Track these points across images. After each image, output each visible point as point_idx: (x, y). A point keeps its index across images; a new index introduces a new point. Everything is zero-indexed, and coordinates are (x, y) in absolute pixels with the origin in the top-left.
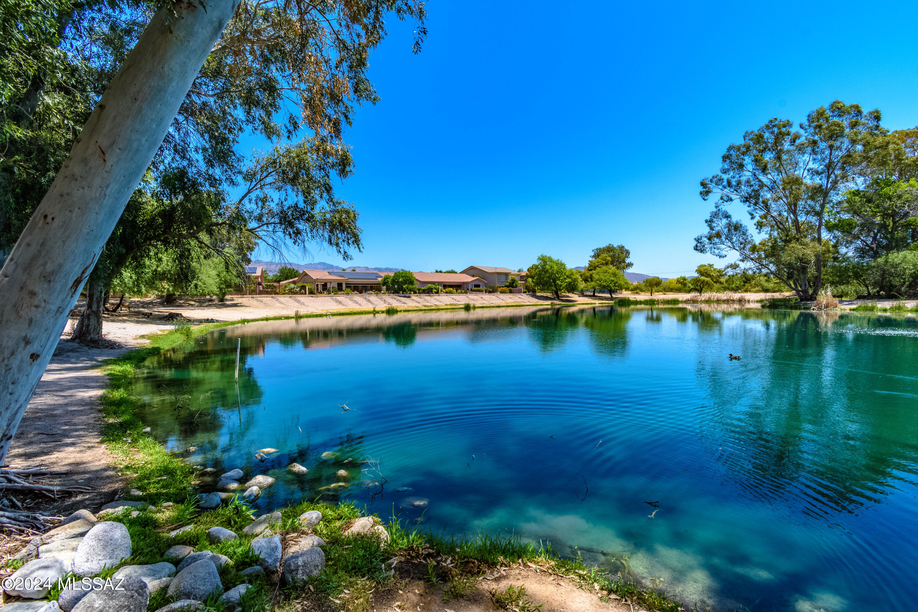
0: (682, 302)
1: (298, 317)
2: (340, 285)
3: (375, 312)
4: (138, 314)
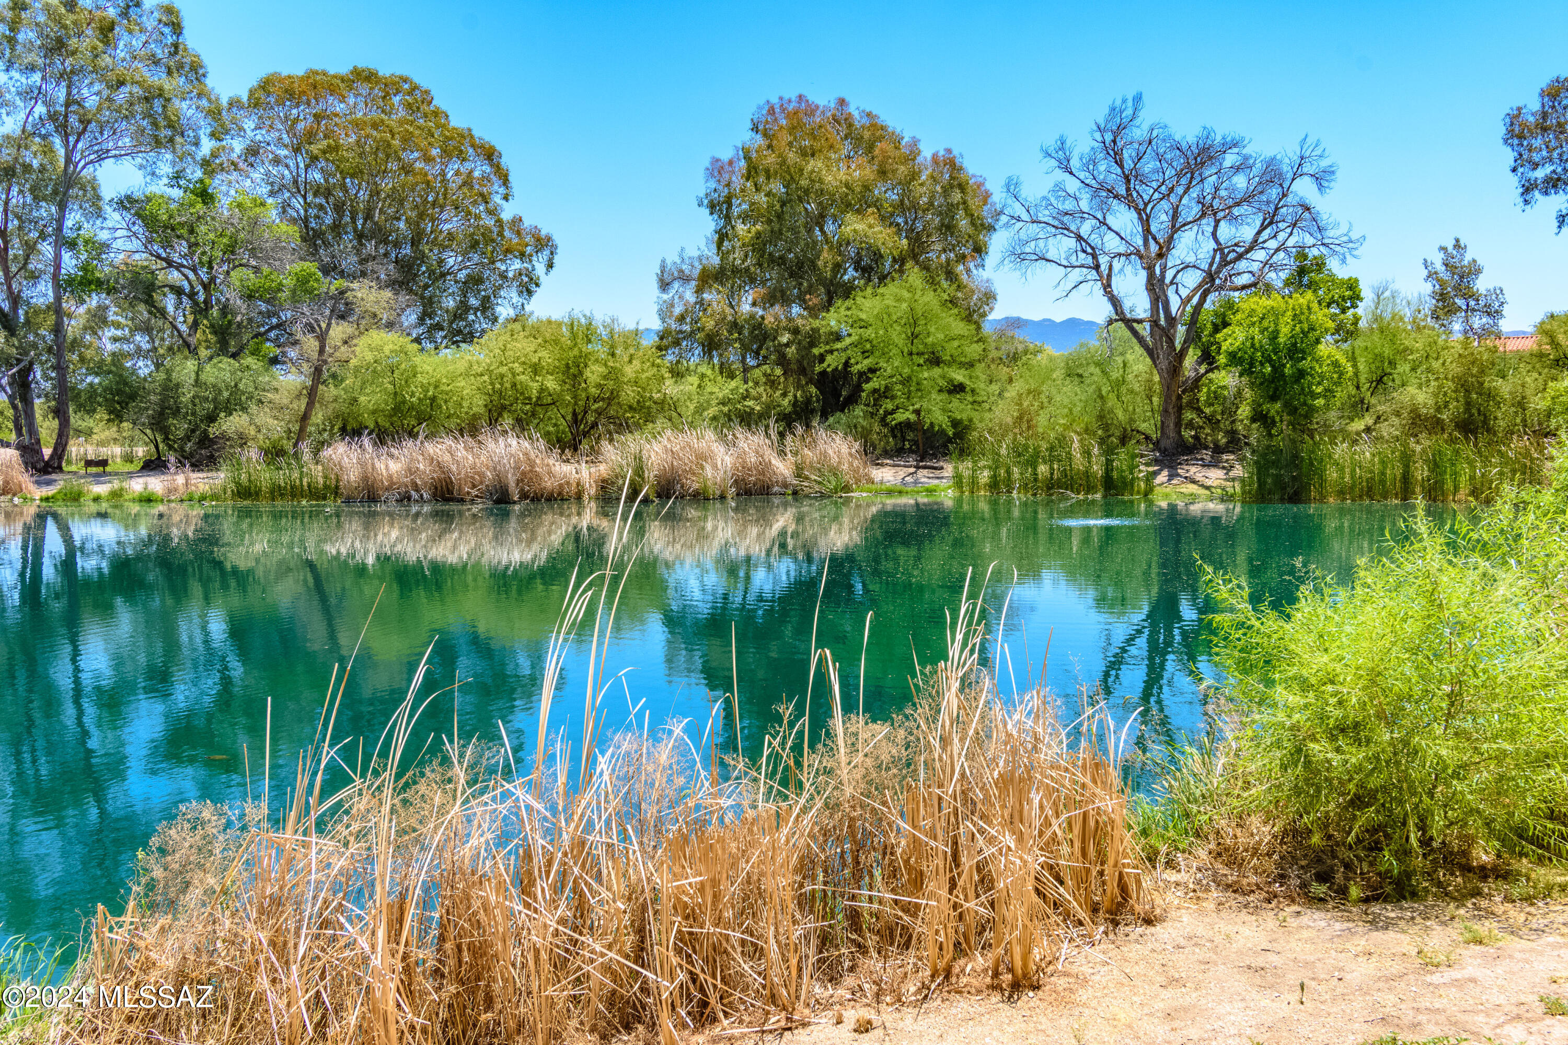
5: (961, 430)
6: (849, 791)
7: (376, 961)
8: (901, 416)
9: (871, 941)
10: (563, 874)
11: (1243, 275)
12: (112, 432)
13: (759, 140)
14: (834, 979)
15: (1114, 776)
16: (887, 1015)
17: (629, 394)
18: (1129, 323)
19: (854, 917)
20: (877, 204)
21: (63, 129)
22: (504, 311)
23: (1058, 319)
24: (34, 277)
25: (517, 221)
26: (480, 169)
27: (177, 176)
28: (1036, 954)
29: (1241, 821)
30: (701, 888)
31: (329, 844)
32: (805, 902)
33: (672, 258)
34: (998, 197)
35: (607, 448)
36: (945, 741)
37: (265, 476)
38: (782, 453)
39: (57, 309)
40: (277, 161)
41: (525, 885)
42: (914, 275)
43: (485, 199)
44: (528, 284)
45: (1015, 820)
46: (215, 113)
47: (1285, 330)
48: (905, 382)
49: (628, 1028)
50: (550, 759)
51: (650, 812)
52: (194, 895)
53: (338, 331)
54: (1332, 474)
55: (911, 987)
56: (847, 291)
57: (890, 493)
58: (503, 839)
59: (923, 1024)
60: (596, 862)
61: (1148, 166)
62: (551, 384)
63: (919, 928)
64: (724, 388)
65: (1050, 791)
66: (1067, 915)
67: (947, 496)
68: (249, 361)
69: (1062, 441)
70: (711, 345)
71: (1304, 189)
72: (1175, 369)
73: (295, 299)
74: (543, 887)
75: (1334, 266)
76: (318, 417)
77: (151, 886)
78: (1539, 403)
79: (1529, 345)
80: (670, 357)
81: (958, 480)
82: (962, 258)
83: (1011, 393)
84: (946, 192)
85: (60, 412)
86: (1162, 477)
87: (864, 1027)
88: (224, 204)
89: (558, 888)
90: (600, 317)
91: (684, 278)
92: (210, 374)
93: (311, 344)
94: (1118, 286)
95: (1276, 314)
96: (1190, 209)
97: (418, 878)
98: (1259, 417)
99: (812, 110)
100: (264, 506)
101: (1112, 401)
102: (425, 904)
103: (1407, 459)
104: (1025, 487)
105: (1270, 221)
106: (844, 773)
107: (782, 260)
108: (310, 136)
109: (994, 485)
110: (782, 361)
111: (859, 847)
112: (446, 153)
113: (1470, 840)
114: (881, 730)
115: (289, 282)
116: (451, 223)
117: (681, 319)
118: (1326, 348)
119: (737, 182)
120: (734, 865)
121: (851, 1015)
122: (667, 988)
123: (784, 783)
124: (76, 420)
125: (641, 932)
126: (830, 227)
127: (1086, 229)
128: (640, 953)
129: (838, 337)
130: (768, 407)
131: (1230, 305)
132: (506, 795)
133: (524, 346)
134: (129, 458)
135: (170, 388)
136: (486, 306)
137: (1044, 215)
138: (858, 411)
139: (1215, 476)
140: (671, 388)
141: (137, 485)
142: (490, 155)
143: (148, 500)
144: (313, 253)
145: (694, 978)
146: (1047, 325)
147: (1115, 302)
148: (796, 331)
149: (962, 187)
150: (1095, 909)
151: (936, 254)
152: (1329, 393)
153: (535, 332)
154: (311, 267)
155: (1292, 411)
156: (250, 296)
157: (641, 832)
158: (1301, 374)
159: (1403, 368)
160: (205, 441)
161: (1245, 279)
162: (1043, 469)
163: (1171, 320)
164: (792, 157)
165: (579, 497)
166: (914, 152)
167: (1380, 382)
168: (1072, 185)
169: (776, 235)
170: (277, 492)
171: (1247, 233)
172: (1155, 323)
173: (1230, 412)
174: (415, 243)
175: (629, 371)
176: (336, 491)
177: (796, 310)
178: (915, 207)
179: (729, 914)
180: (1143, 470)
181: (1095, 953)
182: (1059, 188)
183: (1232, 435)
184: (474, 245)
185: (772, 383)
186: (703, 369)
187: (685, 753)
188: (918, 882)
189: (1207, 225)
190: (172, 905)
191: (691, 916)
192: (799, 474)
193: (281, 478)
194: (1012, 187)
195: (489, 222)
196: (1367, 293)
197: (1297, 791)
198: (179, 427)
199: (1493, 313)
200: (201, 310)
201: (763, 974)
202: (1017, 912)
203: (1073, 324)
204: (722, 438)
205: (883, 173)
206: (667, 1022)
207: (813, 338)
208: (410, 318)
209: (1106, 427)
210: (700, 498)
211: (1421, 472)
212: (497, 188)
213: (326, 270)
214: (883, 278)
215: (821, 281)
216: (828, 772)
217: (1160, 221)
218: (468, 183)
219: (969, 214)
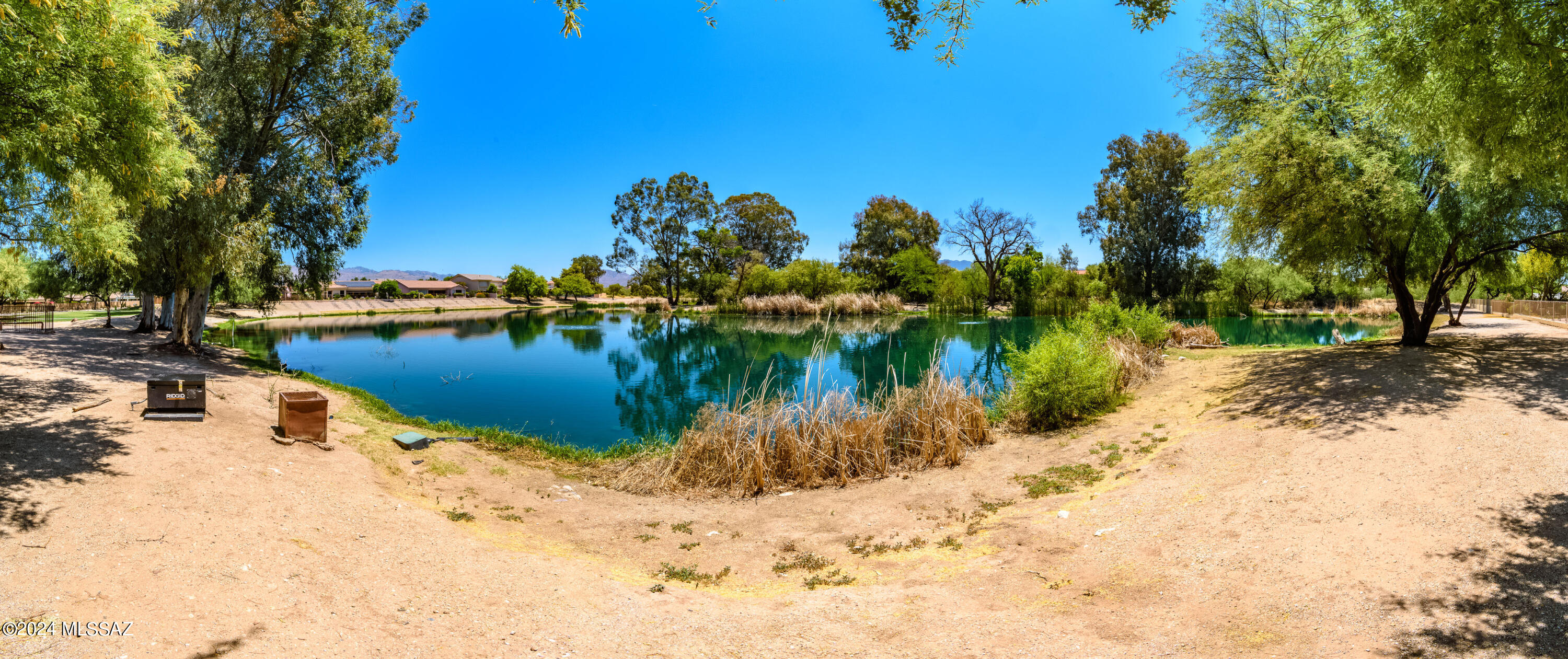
0: (627, 306)
1: (301, 317)
2: (342, 292)
3: (358, 314)
4: (219, 312)
5: (931, 294)
6: (900, 409)
7: (757, 452)
8: (913, 290)
9: (907, 453)
10: (812, 432)
11: (1012, 248)
12: (689, 294)
13: (869, 207)
14: (896, 464)
15: (980, 402)
16: (913, 474)
17: (830, 282)
18: (980, 262)
19: (902, 447)
20: (905, 226)
21: (680, 215)
22: (794, 258)
23: (960, 260)
24: (672, 253)
25: (798, 231)
26: (788, 217)
27: (707, 224)
28: (959, 455)
29: (1016, 412)
30: (855, 438)
31: (744, 417)
32: (887, 442)
33: (843, 241)
34: (942, 225)
35: (823, 299)
36: (930, 393)
37: (727, 307)
38: (876, 301)
39: (677, 262)
40: (732, 219)
41: (801, 434)
42: (916, 247)
43: (789, 225)
44: (800, 250)
45: (951, 417)
46: (716, 207)
47: (1023, 266)
48: (914, 279)
49: (832, 476)
50: (808, 398)
51: (839, 414)
52: (708, 428)
53: (747, 265)
54: (1036, 307)
55: (920, 466)
56: (896, 251)
57: (909, 313)
58: (794, 420)
59: (924, 476)
60: (822, 429)
61: (985, 218)
62: (807, 279)
63: (923, 449)
64: (859, 281)
65: (961, 408)
66: (967, 443)
67: (927, 314)
68: (724, 274)
69: (961, 298)
70: (855, 267)
71: (1027, 227)
72: (993, 277)
73: (736, 257)
74: (806, 435)
75: (1036, 249)
76: (741, 290)
77: (698, 423)
78: (1087, 288)
79: (1084, 273)
80: (843, 271)
81: (930, 310)
82: (931, 242)
83: (946, 283)
84: (926, 223)
85: (677, 289)
86: (990, 309)
87: (905, 478)
88: (718, 231)
89: (810, 436)
90: (821, 260)
91: (847, 247)
92: (714, 278)
93: (740, 269)
94: (977, 252)
95: (1020, 261)
96: (997, 231)
97: (770, 429)
98: (1016, 291)
99: (885, 199)
100: (727, 315)
101: (975, 286)
102: (772, 437)
103: (1055, 303)
104: (950, 312)
105: (1019, 235)
106: (898, 403)
107: (876, 242)
108: (741, 211)
109: (941, 311)
110: (876, 272)
111: (903, 425)
112: (779, 213)
113: (1072, 411)
114: (910, 390)
115: (734, 251)
116: (779, 233)
117: (846, 259)
118: (1034, 272)
119: (863, 219)
120: (865, 431)
121: (902, 474)
122: (844, 466)
123: (880, 406)
124: (682, 291)
125: (836, 449)
126: (891, 232)
127: (967, 235)
128: (836, 455)
129: (893, 265)
130: (872, 287)
131: (1008, 258)
132: (795, 407)
133: (799, 268)
134: (693, 301)
135: (704, 282)
136: (789, 257)
137: (955, 230)
138: (899, 288)
139: (1005, 308)
140: (842, 280)
141: (695, 309)
142: (790, 213)
143: (698, 313)
144: (741, 244)
145: (852, 463)
146: (957, 262)
147: (976, 256)
148: (880, 263)
149: (931, 221)
150: (975, 441)
151: (923, 240)
152: (1035, 285)
153: (803, 264)
154: (740, 247)
155: (1025, 289)
156: (724, 256)
157: (836, 421)
158: (1028, 279)
159: (1054, 278)
160: (712, 297)
161: (1012, 251)
162: (955, 306)
163: (992, 262)
164: (879, 212)
165: (815, 314)
166: (916, 212)
167: (1048, 281)
168: (964, 222)
169: (874, 235)
170: (730, 311)
171: (1013, 238)
172: (987, 262)
173: (1009, 289)
174: (769, 239)
175: (830, 275)
176: (746, 311)
177: (881, 257)
178: (916, 226)
179: (863, 445)
180: (985, 306)
181: (976, 454)
182: (959, 223)
183: (1009, 296)
184: (785, 239)
185: (873, 279)
186: (853, 275)
187: (849, 397)
188: (921, 436)
189: (1002, 235)
190: (703, 429)
191: (851, 445)
192: (882, 307)
193: (732, 307)
194: (946, 222)
195: (790, 232)
196: (1044, 256)
197: (1032, 403)
198: (706, 292)
199: (1076, 264)
200: (711, 260)
201: (874, 463)
202: (953, 443)
203: (964, 262)
204: (858, 296)
205: (907, 217)
206: (844, 476)
207: (886, 265)
208: (767, 260)
209: (974, 293)
210: (851, 315)
211: (1059, 307)
212: (792, 222)
213: (744, 248)
214: (907, 247)
215: (888, 248)
216: (894, 403)
217: (989, 234)
218: (784, 221)
219: (933, 229)
